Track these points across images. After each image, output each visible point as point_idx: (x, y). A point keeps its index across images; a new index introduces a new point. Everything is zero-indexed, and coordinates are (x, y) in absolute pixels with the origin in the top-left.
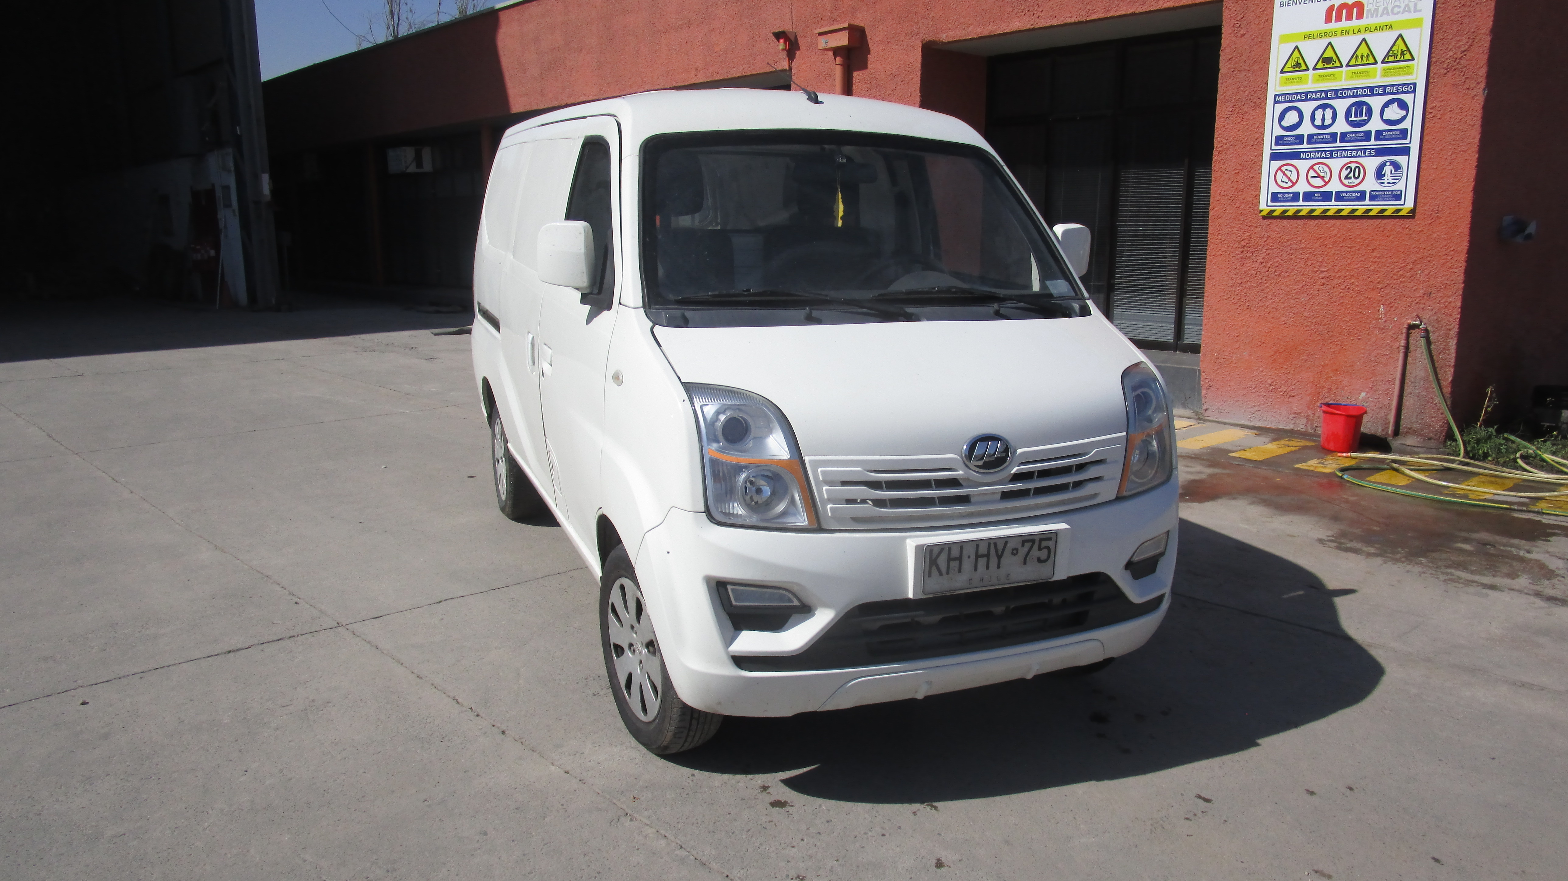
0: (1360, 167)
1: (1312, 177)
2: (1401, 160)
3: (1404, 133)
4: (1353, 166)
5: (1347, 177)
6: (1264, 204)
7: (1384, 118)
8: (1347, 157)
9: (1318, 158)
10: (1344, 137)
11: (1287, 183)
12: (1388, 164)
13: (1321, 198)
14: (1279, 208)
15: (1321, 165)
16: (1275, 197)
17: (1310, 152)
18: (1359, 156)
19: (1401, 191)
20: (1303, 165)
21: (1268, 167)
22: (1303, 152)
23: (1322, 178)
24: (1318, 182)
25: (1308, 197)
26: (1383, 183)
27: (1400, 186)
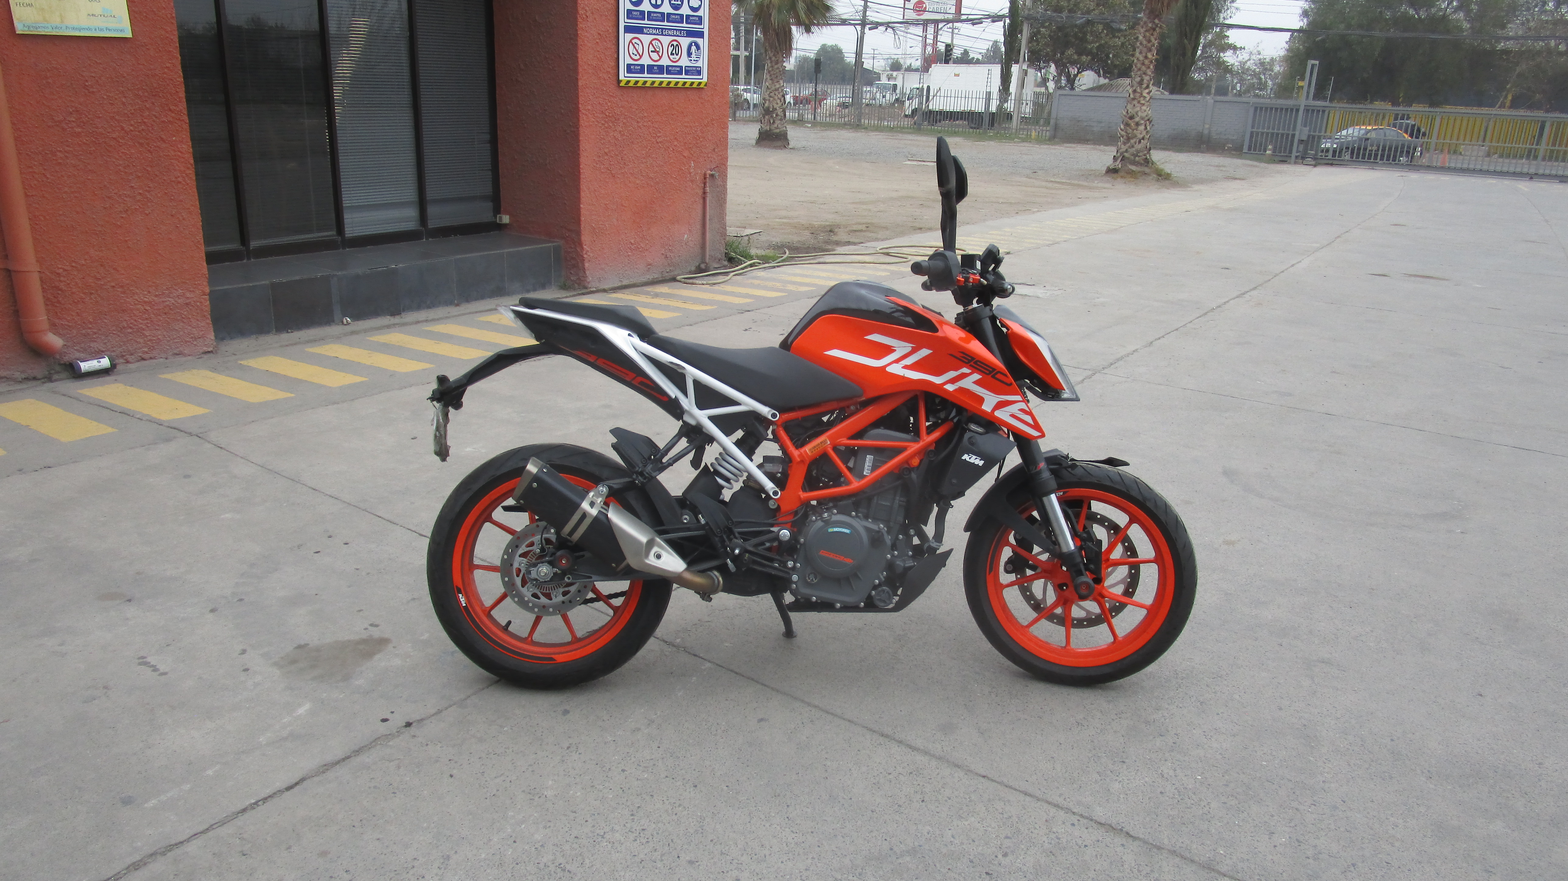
0: (679, 45)
1: (652, 51)
2: (699, 41)
3: (700, 20)
4: (675, 43)
5: (672, 54)
6: (623, 75)
7: (691, 5)
8: (671, 36)
9: (654, 34)
10: (669, 17)
11: (636, 55)
12: (693, 44)
13: (658, 71)
14: (634, 78)
15: (657, 41)
16: (630, 69)
17: (650, 28)
18: (678, 36)
19: (700, 67)
20: (646, 39)
21: (625, 38)
22: (645, 27)
23: (658, 52)
24: (655, 56)
25: (651, 69)
26: (691, 60)
27: (699, 64)
